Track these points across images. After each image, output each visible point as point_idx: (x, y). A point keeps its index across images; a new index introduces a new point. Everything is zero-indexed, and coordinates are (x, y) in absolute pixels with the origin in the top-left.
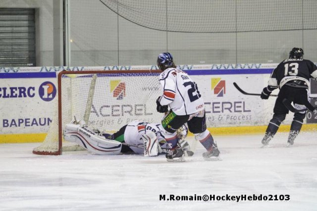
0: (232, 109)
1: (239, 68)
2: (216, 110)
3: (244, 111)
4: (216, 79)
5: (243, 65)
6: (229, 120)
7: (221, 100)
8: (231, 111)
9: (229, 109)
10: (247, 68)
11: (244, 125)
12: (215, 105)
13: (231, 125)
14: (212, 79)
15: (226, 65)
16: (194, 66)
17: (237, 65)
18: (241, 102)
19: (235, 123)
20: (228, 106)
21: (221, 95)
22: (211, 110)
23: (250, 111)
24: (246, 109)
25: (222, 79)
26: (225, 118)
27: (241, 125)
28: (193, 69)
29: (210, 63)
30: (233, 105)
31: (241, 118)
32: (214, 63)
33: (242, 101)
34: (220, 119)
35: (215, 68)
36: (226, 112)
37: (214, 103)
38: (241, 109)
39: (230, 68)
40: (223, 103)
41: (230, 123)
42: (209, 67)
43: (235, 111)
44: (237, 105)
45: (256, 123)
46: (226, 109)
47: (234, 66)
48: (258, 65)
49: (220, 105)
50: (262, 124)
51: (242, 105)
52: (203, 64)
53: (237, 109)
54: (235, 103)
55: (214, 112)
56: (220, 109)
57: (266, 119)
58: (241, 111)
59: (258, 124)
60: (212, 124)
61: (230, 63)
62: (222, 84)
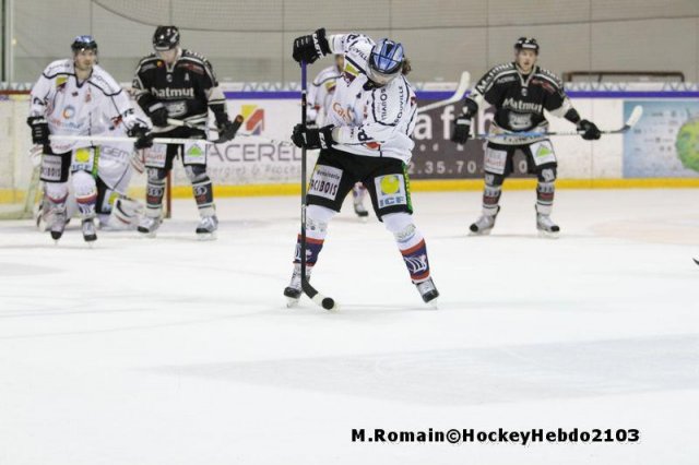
0: (275, 156)
1: (287, 89)
2: (248, 156)
3: (294, 160)
4: (249, 107)
5: (293, 84)
6: (270, 174)
7: (256, 140)
8: (272, 159)
9: (270, 156)
10: (299, 89)
12: (248, 149)
13: (273, 182)
14: (243, 107)
15: (266, 85)
17: (283, 86)
19: (279, 179)
20: (268, 150)
21: (257, 133)
22: (241, 157)
24: (297, 156)
25: (259, 107)
26: (263, 170)
27: (290, 181)
29: (238, 81)
30: (277, 148)
31: (288, 170)
32: (246, 81)
34: (255, 172)
35: (248, 89)
36: (265, 160)
37: (245, 146)
38: (290, 156)
39: (272, 89)
40: (261, 146)
41: (272, 179)
42: (237, 87)
43: (280, 159)
44: (283, 149)
46: (265, 155)
47: (279, 85)
49: (255, 149)
52: (228, 81)
53: (283, 156)
54: (280, 146)
55: (245, 160)
56: (255, 156)
58: (288, 160)
60: (242, 179)
61: (273, 81)
62: (260, 114)
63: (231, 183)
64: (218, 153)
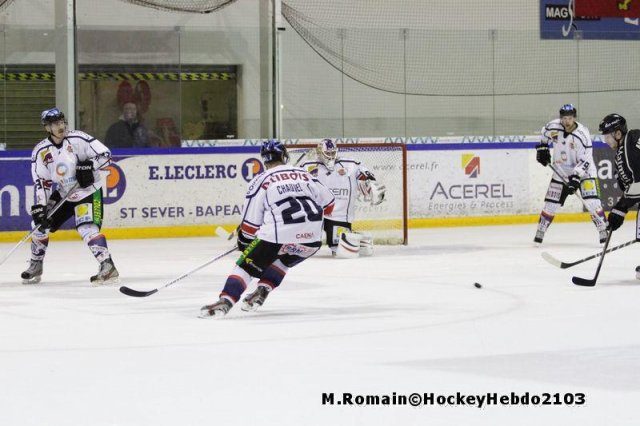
0: (489, 194)
1: (497, 141)
2: (467, 195)
3: (504, 196)
4: (467, 155)
5: (502, 137)
6: (485, 208)
7: (474, 181)
8: (487, 197)
9: (485, 194)
10: (507, 141)
11: (505, 214)
12: (467, 189)
13: (487, 215)
14: (463, 155)
15: (481, 138)
16: (441, 138)
17: (494, 138)
18: (499, 185)
19: (492, 212)
20: (483, 189)
21: (474, 176)
22: (462, 195)
23: (510, 196)
24: (506, 194)
26: (479, 205)
27: (501, 214)
28: (438, 142)
29: (460, 135)
30: (490, 188)
31: (499, 205)
32: (465, 135)
33: (502, 183)
34: (473, 207)
35: (466, 141)
36: (481, 197)
37: (465, 186)
38: (500, 194)
39: (486, 141)
40: (477, 186)
41: (486, 212)
42: (458, 140)
43: (492, 196)
44: (495, 188)
45: (519, 211)
46: (481, 193)
47: (491, 138)
48: (521, 137)
49: (473, 189)
50: (527, 213)
51: (501, 188)
52: (451, 136)
53: (495, 194)
54: (492, 186)
55: (465, 197)
56: (473, 194)
57: (531, 206)
58: (499, 197)
59: (523, 213)
60: (463, 213)
61: (486, 135)
62: (476, 161)
63: (453, 216)
64: (444, 192)
